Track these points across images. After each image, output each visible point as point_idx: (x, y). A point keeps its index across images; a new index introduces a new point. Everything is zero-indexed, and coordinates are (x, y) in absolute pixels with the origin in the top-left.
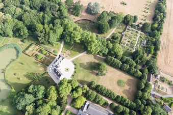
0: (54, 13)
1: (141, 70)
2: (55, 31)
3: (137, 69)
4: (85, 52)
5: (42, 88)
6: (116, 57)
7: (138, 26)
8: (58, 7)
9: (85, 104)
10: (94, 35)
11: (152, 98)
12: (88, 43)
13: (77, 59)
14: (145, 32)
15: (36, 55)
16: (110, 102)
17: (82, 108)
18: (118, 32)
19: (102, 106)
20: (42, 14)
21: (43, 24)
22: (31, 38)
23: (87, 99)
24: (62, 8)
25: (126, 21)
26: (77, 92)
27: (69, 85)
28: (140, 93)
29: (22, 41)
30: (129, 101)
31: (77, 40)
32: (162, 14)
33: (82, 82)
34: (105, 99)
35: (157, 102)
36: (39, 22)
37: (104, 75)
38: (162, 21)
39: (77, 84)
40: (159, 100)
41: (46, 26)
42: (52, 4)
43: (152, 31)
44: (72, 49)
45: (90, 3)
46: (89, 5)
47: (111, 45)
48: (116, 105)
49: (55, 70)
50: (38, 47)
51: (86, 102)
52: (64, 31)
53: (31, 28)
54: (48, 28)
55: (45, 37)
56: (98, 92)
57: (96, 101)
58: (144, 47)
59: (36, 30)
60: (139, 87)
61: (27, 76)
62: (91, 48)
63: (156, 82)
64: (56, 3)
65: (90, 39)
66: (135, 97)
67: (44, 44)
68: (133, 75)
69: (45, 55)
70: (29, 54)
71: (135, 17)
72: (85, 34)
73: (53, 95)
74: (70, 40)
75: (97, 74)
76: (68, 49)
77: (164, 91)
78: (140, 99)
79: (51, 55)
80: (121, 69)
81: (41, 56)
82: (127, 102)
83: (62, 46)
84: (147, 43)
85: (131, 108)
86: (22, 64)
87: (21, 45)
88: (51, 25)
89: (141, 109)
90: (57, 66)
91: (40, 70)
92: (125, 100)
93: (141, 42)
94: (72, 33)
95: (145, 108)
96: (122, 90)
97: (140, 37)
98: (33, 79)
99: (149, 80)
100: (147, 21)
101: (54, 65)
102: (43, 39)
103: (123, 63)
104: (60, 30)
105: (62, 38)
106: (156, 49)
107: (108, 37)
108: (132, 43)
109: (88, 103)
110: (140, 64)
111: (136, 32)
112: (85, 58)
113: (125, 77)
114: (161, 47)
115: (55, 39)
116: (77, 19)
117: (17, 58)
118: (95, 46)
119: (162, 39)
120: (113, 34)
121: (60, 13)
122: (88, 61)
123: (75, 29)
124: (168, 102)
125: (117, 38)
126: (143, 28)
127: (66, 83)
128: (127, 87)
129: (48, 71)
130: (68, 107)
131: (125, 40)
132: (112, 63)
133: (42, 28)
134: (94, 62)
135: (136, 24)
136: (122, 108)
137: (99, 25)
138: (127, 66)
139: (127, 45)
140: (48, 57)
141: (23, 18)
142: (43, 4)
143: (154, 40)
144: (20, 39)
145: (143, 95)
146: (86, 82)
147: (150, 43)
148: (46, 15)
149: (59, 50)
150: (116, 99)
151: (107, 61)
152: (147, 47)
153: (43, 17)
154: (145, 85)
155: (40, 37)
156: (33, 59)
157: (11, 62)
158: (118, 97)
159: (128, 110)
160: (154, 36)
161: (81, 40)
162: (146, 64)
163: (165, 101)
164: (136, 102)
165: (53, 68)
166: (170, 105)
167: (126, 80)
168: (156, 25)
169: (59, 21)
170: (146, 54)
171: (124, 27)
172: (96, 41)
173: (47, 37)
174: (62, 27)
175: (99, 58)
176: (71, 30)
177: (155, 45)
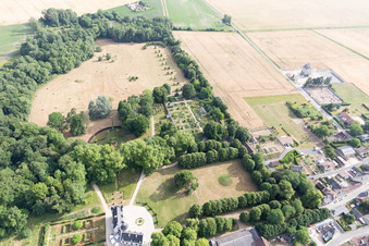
0: (45, 150)
1: (232, 146)
2: (74, 177)
3: (227, 147)
4: (142, 176)
6: (190, 150)
7: (177, 95)
8: (45, 137)
10: (140, 140)
11: (273, 170)
12: (141, 159)
13: (139, 194)
14: (191, 98)
15: (67, 241)
16: (236, 216)
18: (161, 119)
19: (233, 230)
20: (25, 166)
21: (38, 179)
23: (207, 238)
24: (53, 135)
25: (159, 98)
26: (188, 237)
28: (259, 173)
29: (21, 237)
30: (257, 194)
31: (121, 165)
32: (191, 65)
33: (178, 219)
34: (228, 217)
35: (281, 170)
36: (30, 182)
37: (197, 185)
38: (198, 73)
39: (180, 227)
40: (281, 167)
41: (50, 179)
42: (30, 140)
43: (196, 88)
44: (119, 187)
45: (92, 103)
46: (90, 106)
48: (247, 212)
49: (125, 237)
50: (59, 226)
51: (210, 243)
52: (86, 167)
53: (25, 202)
54: (57, 180)
55: (63, 197)
56: (211, 215)
57: (221, 230)
58: (207, 116)
60: (248, 167)
62: (151, 161)
63: (258, 147)
64: (35, 134)
65: (140, 151)
66: (257, 184)
67: (68, 212)
68: (229, 159)
69: (84, 227)
71: (165, 86)
72: (127, 148)
74: (108, 173)
75: (187, 193)
76: (112, 190)
77: (274, 152)
78: (264, 181)
79: (94, 220)
80: (209, 162)
81: (79, 234)
82: (255, 197)
83: (99, 193)
84: (206, 108)
85: (265, 201)
88: (58, 171)
89: (278, 192)
90: (123, 228)
92: (252, 196)
93: (198, 112)
94: (103, 161)
95: (280, 186)
96: (234, 189)
97: (192, 107)
99: (250, 151)
100: (182, 84)
101: (116, 230)
102: (63, 204)
103: (205, 152)
104: (81, 171)
105: (92, 179)
106: (223, 109)
107: (153, 134)
108: (189, 121)
109: (213, 242)
110: (223, 140)
111: (182, 104)
112: (150, 184)
113: (222, 169)
114: (224, 103)
115: (83, 190)
118: (154, 155)
119: (216, 93)
120: (156, 125)
121: (56, 144)
122: (157, 185)
124: (290, 160)
125: (170, 125)
126: (186, 94)
127: (164, 238)
128: (236, 180)
131: (178, 123)
132: (193, 163)
133: (46, 188)
134: (168, 180)
135: (172, 94)
136: (258, 209)
137: (132, 124)
138: (214, 153)
139: (186, 127)
140: (91, 226)
142: (13, 149)
143: (211, 101)
145: (263, 173)
146: (181, 216)
147: (209, 107)
148: (36, 163)
149: (99, 203)
150: (243, 204)
151: (181, 166)
152: (211, 115)
154: (253, 159)
155: (54, 203)
158: (240, 199)
159: (267, 206)
160: (206, 96)
161: (126, 161)
162: (231, 134)
163: (287, 163)
164: (265, 188)
165: (117, 237)
166: (296, 163)
167: (226, 173)
168: (197, 82)
169: (66, 156)
170: (217, 124)
171: (161, 107)
172: (151, 147)
173: (67, 195)
174: (80, 164)
175: (169, 171)
176: (98, 157)
177: (217, 106)
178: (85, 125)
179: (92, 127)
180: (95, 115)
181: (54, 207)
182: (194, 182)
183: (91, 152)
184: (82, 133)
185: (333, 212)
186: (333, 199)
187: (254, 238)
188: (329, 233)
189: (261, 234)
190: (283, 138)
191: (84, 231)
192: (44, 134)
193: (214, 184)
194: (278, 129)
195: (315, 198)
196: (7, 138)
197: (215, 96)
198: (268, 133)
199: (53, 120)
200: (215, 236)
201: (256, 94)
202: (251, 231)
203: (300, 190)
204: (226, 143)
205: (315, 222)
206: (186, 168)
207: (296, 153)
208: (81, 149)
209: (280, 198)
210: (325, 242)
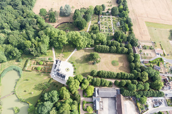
0: (35, 26)
1: (126, 47)
2: (43, 42)
3: (123, 47)
4: (76, 50)
5: (55, 93)
6: (102, 43)
7: (108, 12)
8: (36, 20)
9: (95, 91)
10: (78, 32)
11: (143, 65)
12: (75, 41)
13: (71, 58)
14: (115, 16)
15: (35, 68)
16: (113, 81)
17: (94, 95)
18: (95, 23)
19: (109, 87)
20: (24, 31)
21: (29, 39)
22: (24, 55)
23: (94, 86)
24: (39, 20)
25: (97, 12)
26: (85, 83)
27: (77, 80)
28: (133, 64)
29: (18, 61)
30: (127, 74)
31: (65, 42)
33: (84, 75)
34: (108, 80)
35: (147, 66)
36: (25, 39)
37: (99, 62)
38: (124, 1)
39: (82, 78)
40: (149, 64)
41: (33, 40)
42: (29, 19)
43: (120, 12)
44: (64, 52)
45: (62, 7)
46: (61, 9)
47: (95, 36)
48: (119, 81)
49: (58, 74)
50: (34, 61)
51: (95, 89)
52: (50, 39)
53: (21, 47)
54: (36, 41)
55: (36, 50)
56: (100, 77)
57: (102, 85)
58: (120, 28)
59: (26, 47)
60: (130, 60)
61: (37, 88)
62: (80, 44)
63: (140, 51)
64: (32, 17)
65: (76, 37)
66: (131, 69)
67: (38, 56)
68: (121, 53)
69: (43, 65)
70: (29, 70)
71: (103, 6)
72: (70, 34)
73: (67, 94)
74: (59, 44)
75: (93, 64)
76: (60, 52)
77: (149, 56)
78: (135, 69)
79: (48, 63)
80: (110, 52)
81: (40, 67)
82: (126, 75)
83: (54, 52)
84: (121, 23)
85: (131, 79)
86: (27, 80)
87: (18, 65)
88: (37, 37)
89: (139, 76)
90: (58, 70)
91: (44, 79)
92: (124, 75)
93: (116, 24)
94: (58, 38)
95: (142, 74)
96: (118, 68)
97: (114, 21)
98: (43, 89)
99: (135, 52)
100: (113, 6)
101: (55, 70)
102: (36, 52)
103: (110, 46)
104: (47, 40)
105: (51, 45)
106: (130, 26)
107: (88, 30)
108: (109, 28)
109: (97, 89)
110: (123, 42)
111: (109, 18)
112: (78, 54)
113: (116, 57)
114: (132, 22)
115: (46, 48)
116: (56, 24)
117: (20, 77)
118: (82, 41)
119: (131, 16)
120: (91, 26)
121: (40, 24)
122: (81, 56)
123: (59, 34)
124: (156, 63)
125: (97, 28)
126: (113, 13)
128: (121, 64)
129: (52, 77)
130: (82, 99)
131: (103, 28)
132: (101, 50)
133: (31, 44)
134: (87, 55)
135: (106, 11)
136: (125, 82)
138: (114, 48)
139: (106, 31)
140: (46, 65)
141: (10, 41)
142: (21, 22)
143: (125, 19)
144: (14, 61)
145: (136, 65)
146: (87, 73)
147: (123, 23)
148: (29, 31)
149: (53, 56)
150: (117, 77)
151: (95, 50)
152: (122, 27)
153: (27, 33)
154: (134, 56)
155: (32, 51)
156: (35, 72)
157: (16, 83)
158: (118, 74)
159: (130, 81)
160: (124, 16)
161: (68, 41)
162: (128, 40)
163: (153, 63)
164: (133, 73)
165: (55, 73)
166: (158, 65)
167: (117, 59)
168: (122, 7)
169: (42, 32)
170: (124, 33)
171: (97, 17)
172: (82, 37)
173: (39, 49)
174: (47, 36)
175: (89, 51)
176: (56, 35)
177: (127, 23)
178: (56, 18)
179: (60, 19)
180: (62, 14)
181: (32, 53)
182: (98, 59)
183: (53, 32)
184: (54, 22)
185: (166, 95)
186: (170, 89)
187: (117, 93)
188: (158, 104)
189: (121, 93)
190: (158, 50)
191: (43, 66)
192: (36, 18)
193: (109, 63)
194: (158, 44)
195: (158, 85)
196: (20, 17)
197: (129, 17)
198: (150, 45)
199: (42, 12)
200: (99, 86)
201: (154, 21)
202: (117, 90)
203: (152, 79)
204: (124, 45)
205: (153, 96)
206: (98, 52)
207: (161, 60)
208: (49, 30)
209: (139, 80)
210: (154, 107)
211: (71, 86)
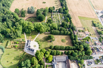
0: (12, 19)
1: (69, 31)
2: (18, 29)
4: (39, 33)
6: (55, 29)
7: (56, 11)
8: (13, 16)
9: (53, 58)
10: (40, 23)
11: (80, 41)
12: (39, 28)
13: (37, 39)
14: (61, 13)
15: (14, 46)
16: (63, 52)
17: (53, 61)
18: (49, 17)
19: (61, 55)
20: (5, 23)
21: (9, 27)
22: (5, 38)
23: (52, 55)
24: (15, 15)
25: (50, 11)
26: (47, 54)
28: (74, 41)
29: (1, 42)
31: (33, 29)
32: (64, 2)
33: (46, 48)
34: (61, 51)
35: (82, 42)
36: (6, 28)
38: (66, 5)
39: (45, 50)
40: (83, 41)
41: (12, 28)
43: (64, 11)
44: (31, 35)
45: (29, 8)
46: (28, 9)
48: (67, 51)
49: (29, 49)
50: (12, 42)
51: (53, 57)
52: (23, 27)
53: (4, 33)
54: (14, 29)
55: (14, 34)
56: (56, 50)
57: (57, 54)
58: (64, 20)
59: (7, 33)
60: (72, 39)
61: (15, 59)
62: (42, 30)
63: (77, 33)
64: (10, 14)
65: (39, 26)
66: (73, 44)
67: (15, 39)
68: (67, 34)
69: (19, 44)
70: (9, 48)
71: (53, 7)
72: (36, 24)
74: (29, 30)
75: (51, 42)
76: (29, 36)
77: (82, 36)
78: (75, 44)
79: (22, 42)
80: (60, 34)
81: (17, 45)
82: (71, 48)
83: (25, 35)
84: (65, 17)
85: (74, 49)
86: (9, 54)
87: (2, 45)
88: (14, 26)
89: (78, 48)
90: (29, 47)
91: (20, 53)
93: (62, 18)
94: (28, 26)
95: (80, 46)
96: (65, 44)
97: (60, 16)
98: (20, 59)
99: (74, 34)
100: (59, 8)
101: (27, 47)
102: (14, 36)
103: (60, 31)
104: (21, 28)
105: (24, 31)
106: (70, 19)
107: (46, 22)
108: (58, 20)
109: (54, 57)
110: (67, 28)
111: (57, 14)
112: (41, 36)
113: (64, 37)
114: (71, 17)
115: (21, 33)
116: (25, 18)
117: (4, 53)
118: (43, 28)
119: (70, 13)
120: (47, 19)
121: (15, 18)
122: (43, 37)
124: (86, 39)
125: (51, 20)
126: (59, 11)
127: (40, 52)
128: (67, 41)
129: (25, 51)
130: (46, 64)
131: (54, 20)
132: (55, 33)
133: (10, 31)
134: (46, 37)
135: (55, 10)
136: (70, 51)
137: (39, 17)
138: (62, 32)
139: (57, 22)
140: (21, 44)
142: (3, 17)
143: (67, 15)
145: (76, 41)
148: (8, 23)
149: (25, 38)
150: (66, 49)
151: (51, 33)
152: (66, 19)
153: (7, 24)
154: (74, 36)
156: (14, 49)
157: (1, 56)
158: (66, 47)
159: (73, 51)
160: (66, 13)
161: (35, 29)
162: (70, 27)
163: (85, 40)
164: (75, 46)
165: (27, 49)
166: (88, 41)
167: (65, 38)
168: (64, 8)
169: (17, 23)
170: (67, 23)
171: (51, 14)
172: (43, 26)
173: (16, 34)
174: (21, 26)
175: (47, 34)
176: (27, 25)
177: (68, 17)
178: (25, 15)
179: (28, 15)
180: (29, 12)
181: (11, 36)
182: (54, 39)
183: (25, 23)
184: (24, 17)
185: (94, 58)
186: (96, 54)
187: (67, 59)
188: (90, 63)
189: (69, 58)
190: (87, 32)
191: (19, 45)
192: (12, 15)
193: (59, 41)
194: (86, 29)
195: (89, 52)
196: (2, 13)
197: (69, 14)
198: (82, 29)
199: (16, 11)
200: (55, 55)
201: (83, 16)
202: (66, 57)
203: (86, 49)
204: (67, 30)
205: (87, 59)
206: (53, 34)
207: (89, 38)
208: (22, 21)
209: (78, 50)
210: (88, 65)
211: (39, 56)
